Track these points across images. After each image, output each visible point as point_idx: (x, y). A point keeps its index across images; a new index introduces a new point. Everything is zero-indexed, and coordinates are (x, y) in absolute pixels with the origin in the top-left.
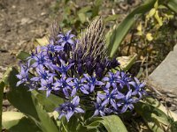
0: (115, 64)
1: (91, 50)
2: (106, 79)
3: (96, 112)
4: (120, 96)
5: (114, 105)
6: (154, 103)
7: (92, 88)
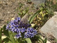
0: (30, 26)
1: (24, 22)
2: (28, 29)
3: (25, 37)
4: (31, 33)
5: (29, 36)
6: (40, 36)
7: (24, 31)
